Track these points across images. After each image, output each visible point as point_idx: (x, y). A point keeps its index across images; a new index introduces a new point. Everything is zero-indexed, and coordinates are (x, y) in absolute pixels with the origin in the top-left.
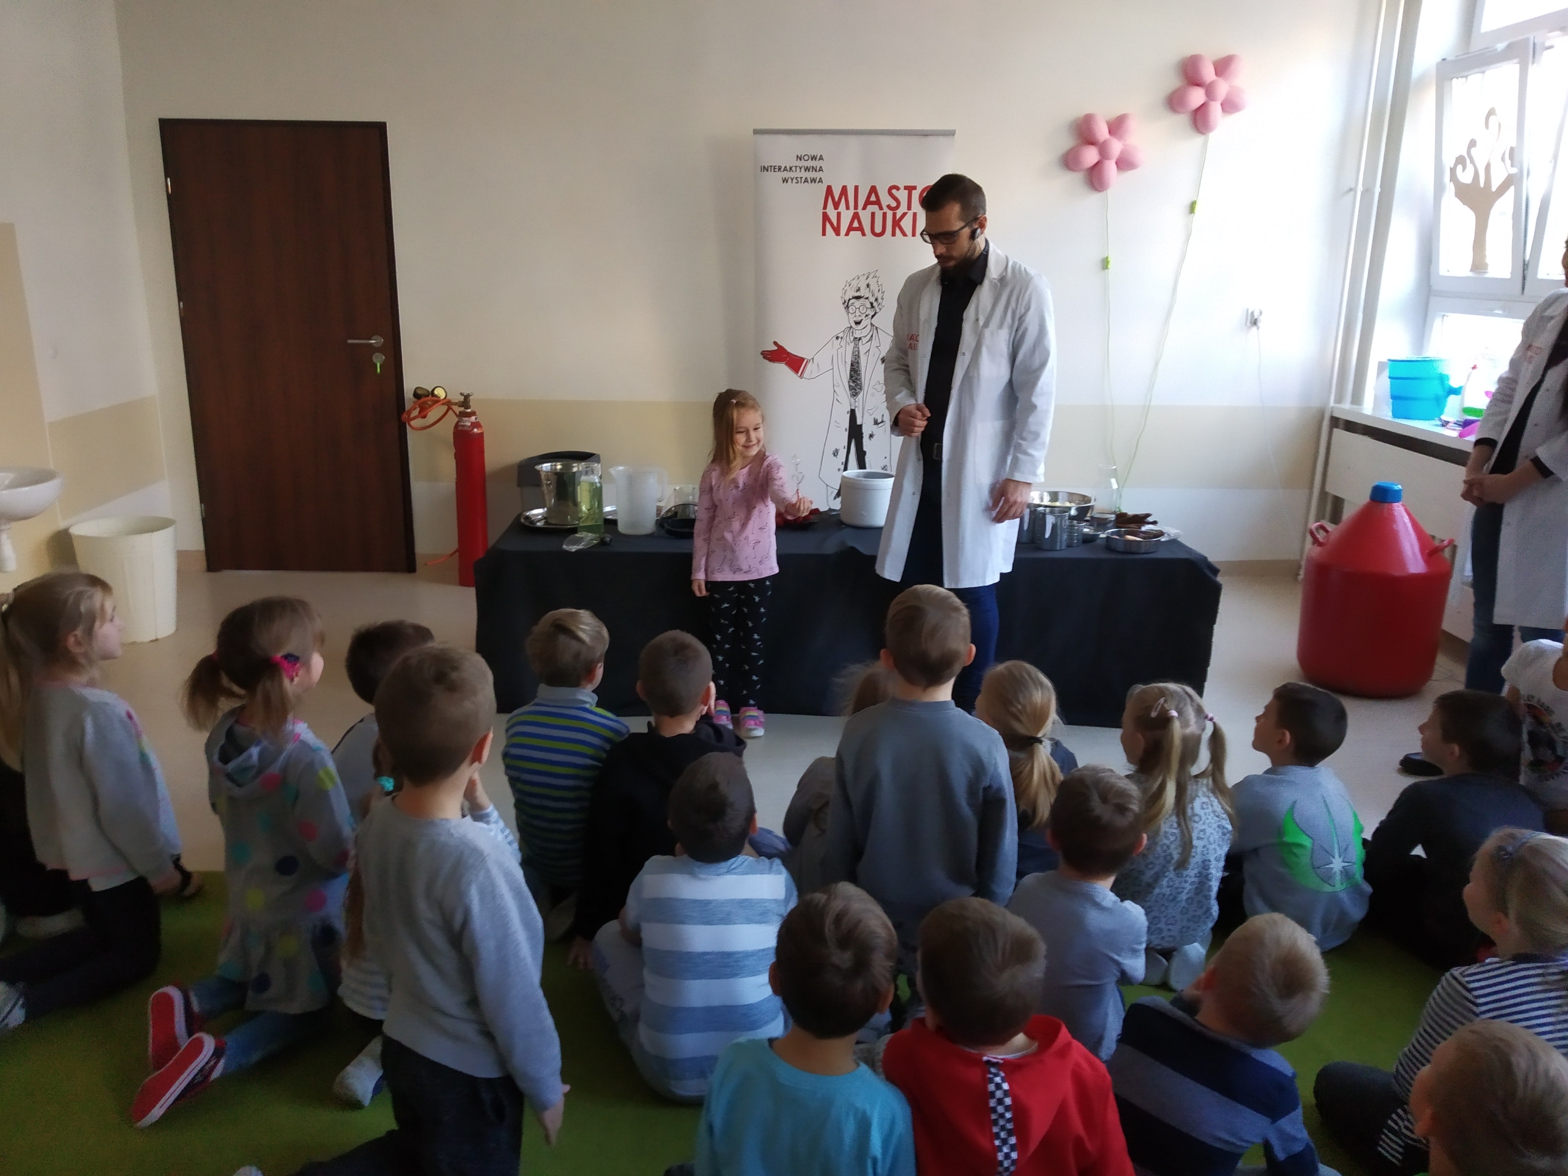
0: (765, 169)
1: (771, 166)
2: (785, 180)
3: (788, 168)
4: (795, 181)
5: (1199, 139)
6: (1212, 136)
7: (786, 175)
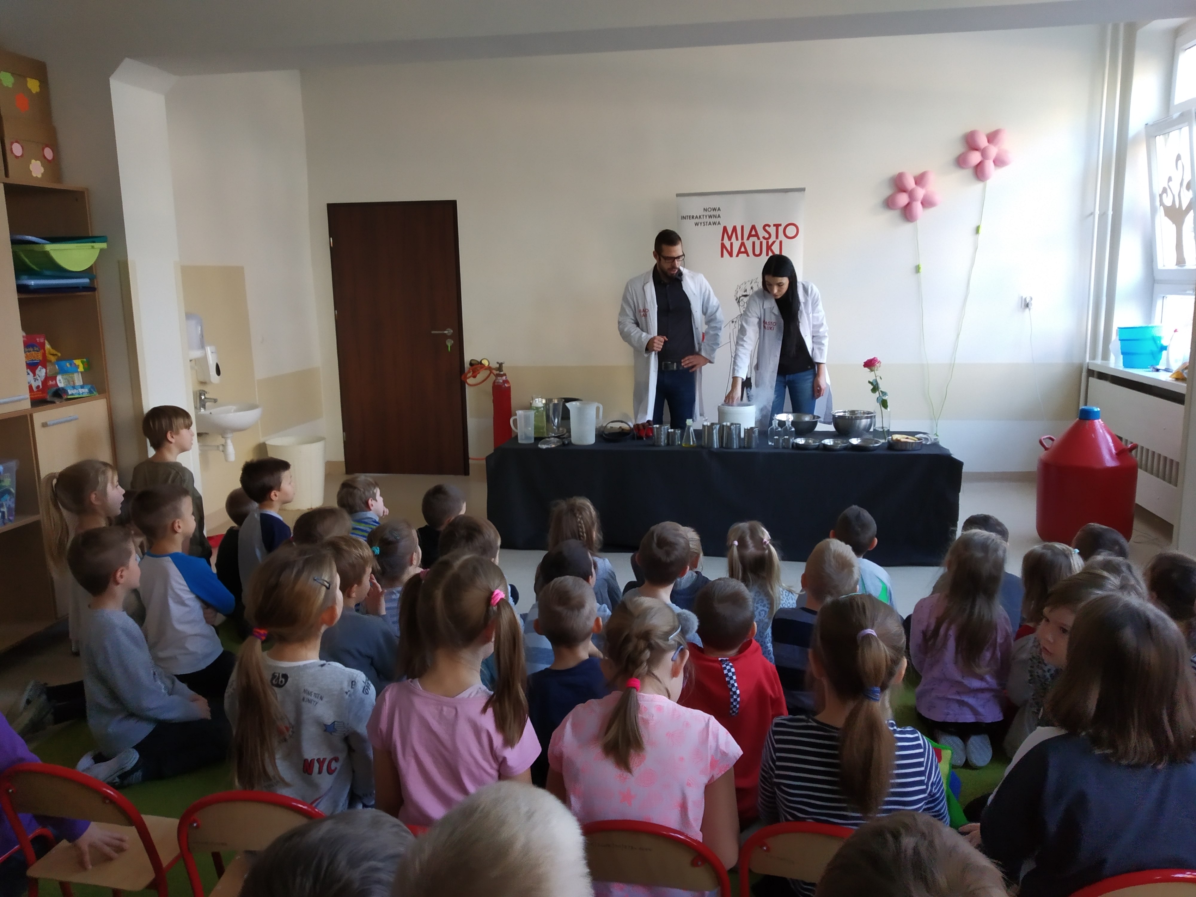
0: (684, 218)
1: (687, 216)
2: (697, 224)
3: (698, 217)
4: (702, 224)
5: (979, 186)
6: (989, 182)
7: (697, 221)
